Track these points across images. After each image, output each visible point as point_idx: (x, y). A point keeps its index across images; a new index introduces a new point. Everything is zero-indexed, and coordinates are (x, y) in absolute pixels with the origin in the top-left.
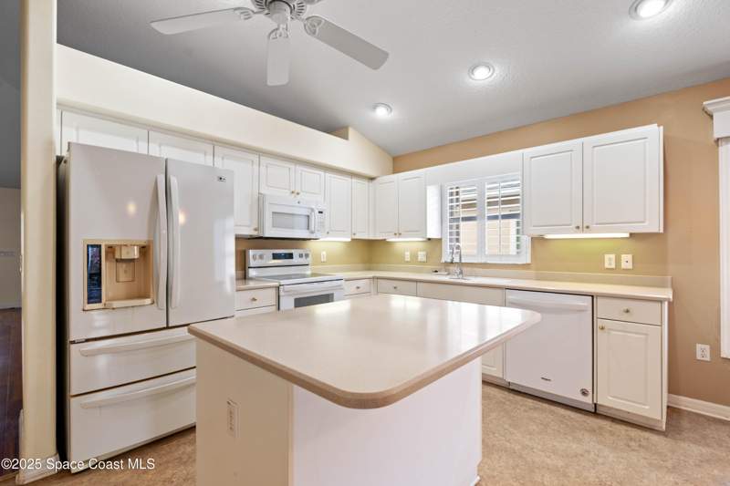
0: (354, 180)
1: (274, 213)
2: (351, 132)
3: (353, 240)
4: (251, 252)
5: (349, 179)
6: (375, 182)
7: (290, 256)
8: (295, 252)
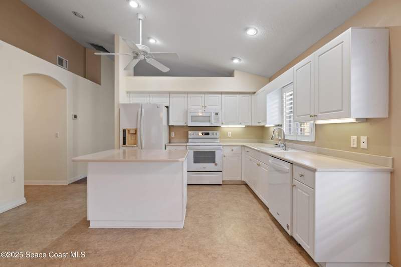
0: (241, 96)
1: (192, 116)
2: (236, 73)
3: (246, 126)
4: (190, 132)
5: (237, 96)
6: (255, 94)
7: (208, 134)
8: (210, 132)
